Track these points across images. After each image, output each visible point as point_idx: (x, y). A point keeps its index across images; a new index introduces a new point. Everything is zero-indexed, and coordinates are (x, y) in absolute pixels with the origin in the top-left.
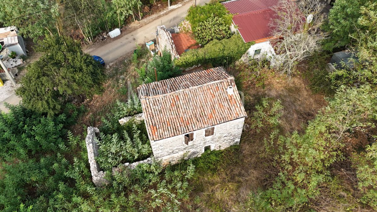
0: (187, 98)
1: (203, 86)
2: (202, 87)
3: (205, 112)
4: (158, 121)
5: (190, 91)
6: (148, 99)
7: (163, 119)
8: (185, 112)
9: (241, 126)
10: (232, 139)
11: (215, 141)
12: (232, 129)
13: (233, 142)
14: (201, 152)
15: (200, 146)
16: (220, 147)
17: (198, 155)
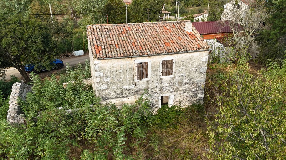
0: (140, 29)
2: (157, 23)
3: (162, 41)
5: (144, 25)
7: (112, 42)
8: (138, 39)
9: (205, 69)
10: (194, 92)
11: (174, 89)
12: (194, 72)
13: (196, 99)
14: (158, 107)
15: (155, 93)
16: (180, 104)
17: (153, 110)
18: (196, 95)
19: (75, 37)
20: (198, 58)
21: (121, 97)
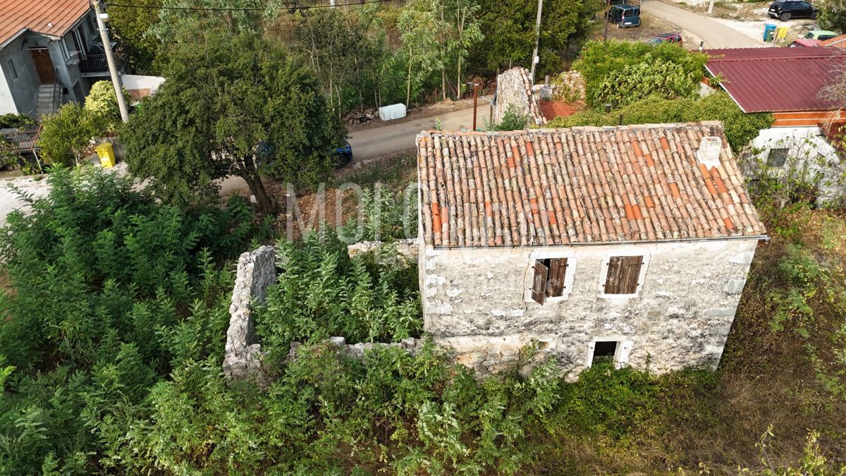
0: (560, 151)
1: (618, 128)
2: (613, 132)
3: (617, 198)
4: (459, 198)
5: (574, 137)
6: (440, 137)
7: (476, 194)
8: (550, 189)
9: (739, 282)
10: (694, 339)
11: (636, 327)
12: (703, 290)
13: (698, 355)
14: (582, 365)
15: (580, 332)
16: (646, 363)
17: (568, 372)
18: (701, 346)
19: (387, 65)
20: (722, 255)
21: (485, 335)
